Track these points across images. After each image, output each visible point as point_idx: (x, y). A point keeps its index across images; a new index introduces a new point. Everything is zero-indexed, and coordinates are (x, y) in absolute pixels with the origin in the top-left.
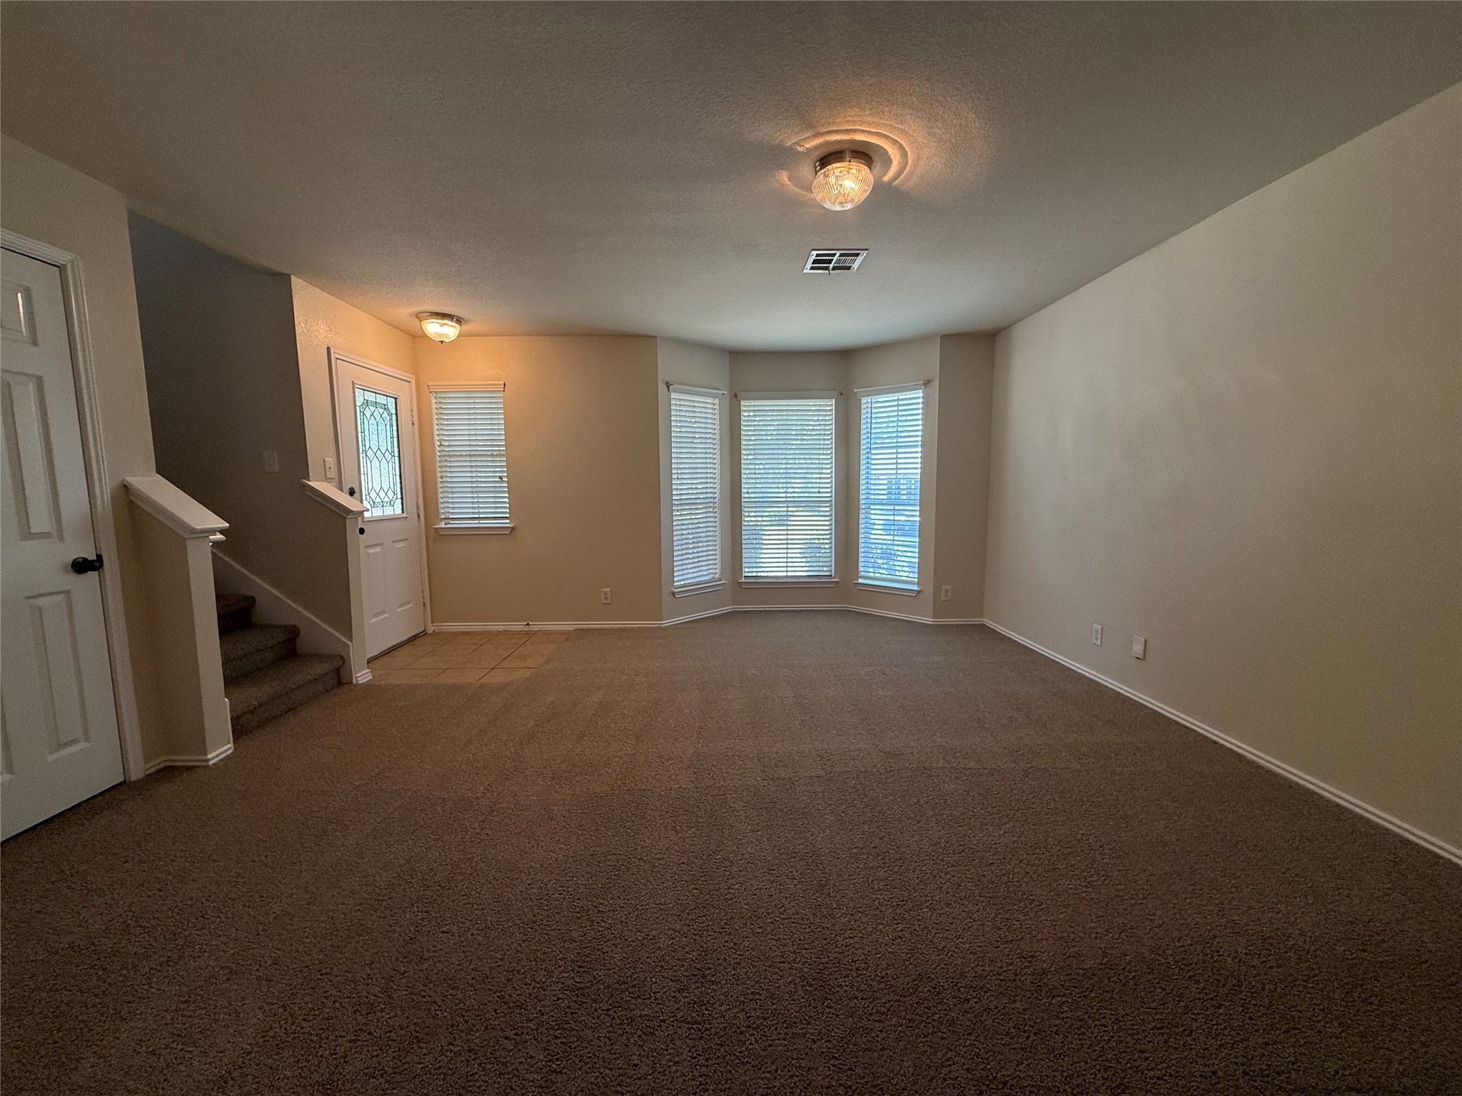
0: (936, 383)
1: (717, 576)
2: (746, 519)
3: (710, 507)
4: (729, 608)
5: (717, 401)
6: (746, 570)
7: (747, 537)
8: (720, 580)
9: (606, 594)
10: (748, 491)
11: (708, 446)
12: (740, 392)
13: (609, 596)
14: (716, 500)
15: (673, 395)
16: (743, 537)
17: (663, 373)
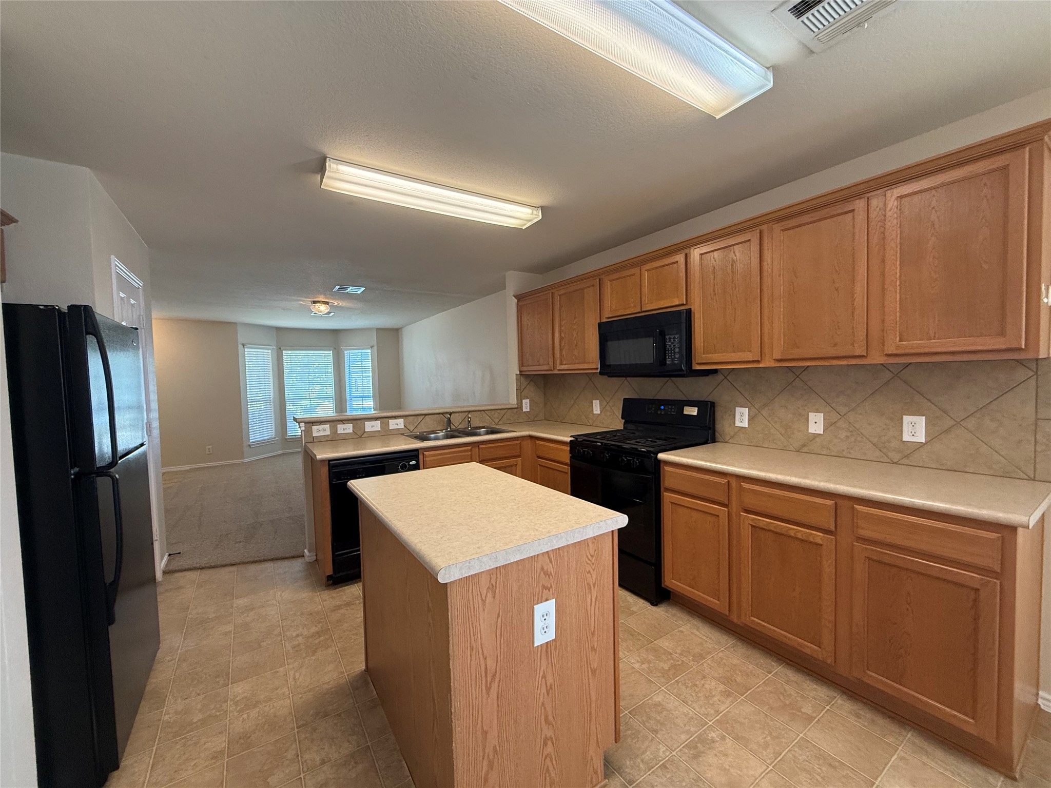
0: (375, 348)
1: (273, 436)
2: (288, 407)
3: (268, 402)
4: (280, 452)
5: (270, 351)
6: (289, 432)
7: (289, 416)
8: (275, 438)
9: (209, 449)
10: (288, 393)
11: (265, 373)
12: (283, 346)
13: (211, 451)
14: (271, 399)
15: (246, 350)
16: (287, 416)
17: (241, 340)
